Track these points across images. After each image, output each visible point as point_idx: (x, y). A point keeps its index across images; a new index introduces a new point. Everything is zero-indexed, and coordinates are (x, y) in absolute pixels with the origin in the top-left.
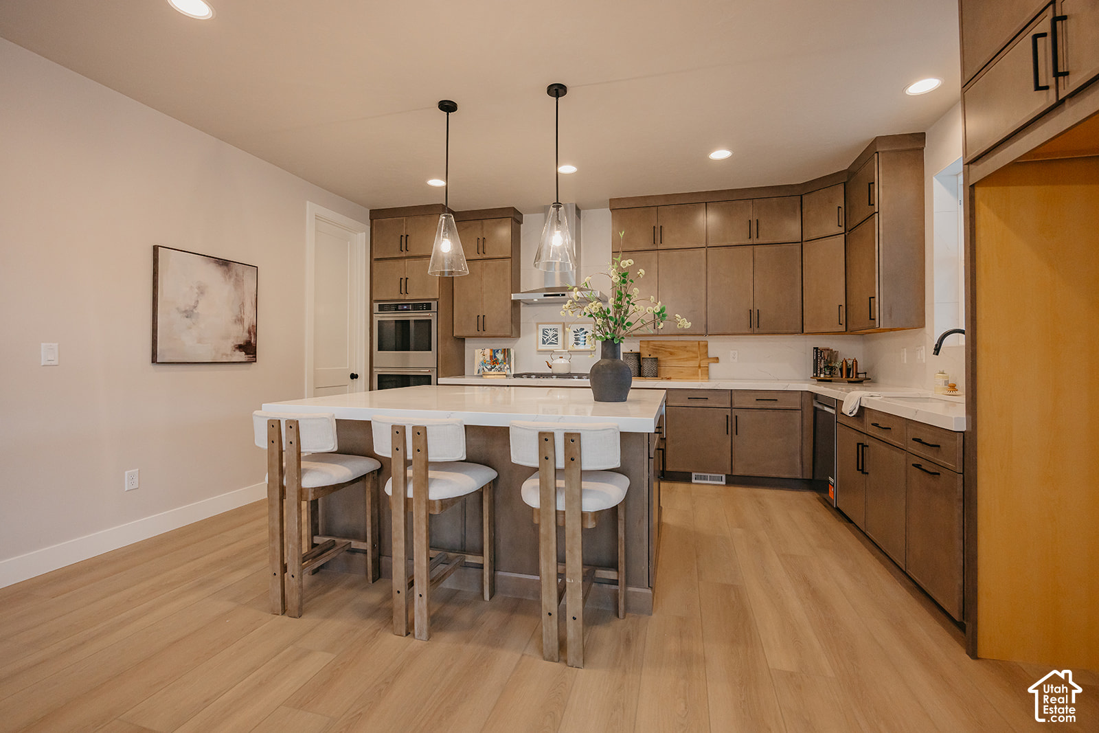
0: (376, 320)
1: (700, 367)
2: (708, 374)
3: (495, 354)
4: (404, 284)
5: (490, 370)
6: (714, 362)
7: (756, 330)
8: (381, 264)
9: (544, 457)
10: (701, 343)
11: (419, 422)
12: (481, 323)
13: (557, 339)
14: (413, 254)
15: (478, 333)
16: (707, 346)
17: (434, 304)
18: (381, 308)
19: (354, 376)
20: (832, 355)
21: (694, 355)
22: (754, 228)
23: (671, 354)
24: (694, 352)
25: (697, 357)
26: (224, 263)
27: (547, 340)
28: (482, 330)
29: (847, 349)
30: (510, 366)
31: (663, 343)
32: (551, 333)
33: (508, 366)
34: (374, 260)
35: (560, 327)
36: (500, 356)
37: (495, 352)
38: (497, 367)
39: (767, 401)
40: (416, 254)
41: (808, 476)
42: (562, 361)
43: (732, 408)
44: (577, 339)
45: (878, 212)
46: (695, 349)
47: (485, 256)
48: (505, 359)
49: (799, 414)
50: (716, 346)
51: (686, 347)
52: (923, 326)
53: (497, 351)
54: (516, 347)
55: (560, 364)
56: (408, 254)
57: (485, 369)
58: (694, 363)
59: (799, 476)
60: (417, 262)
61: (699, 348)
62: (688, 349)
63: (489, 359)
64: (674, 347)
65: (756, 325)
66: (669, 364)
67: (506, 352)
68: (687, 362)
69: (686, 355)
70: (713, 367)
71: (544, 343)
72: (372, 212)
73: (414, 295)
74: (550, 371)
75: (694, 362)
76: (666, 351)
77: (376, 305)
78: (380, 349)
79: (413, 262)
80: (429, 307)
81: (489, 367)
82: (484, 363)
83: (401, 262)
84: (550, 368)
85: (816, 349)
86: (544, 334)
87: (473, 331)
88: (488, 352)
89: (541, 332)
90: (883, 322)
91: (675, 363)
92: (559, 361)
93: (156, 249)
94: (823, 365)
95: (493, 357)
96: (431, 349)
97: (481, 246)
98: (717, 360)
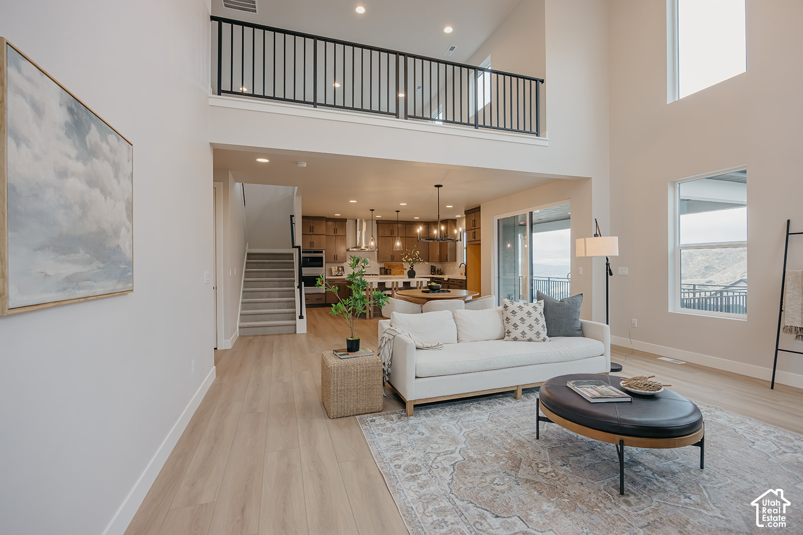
0: (302, 256)
4: (312, 244)
5: (338, 273)
10: (401, 264)
12: (336, 258)
15: (335, 261)
16: (403, 266)
17: (324, 251)
20: (435, 267)
23: (394, 268)
25: (401, 268)
29: (438, 266)
31: (391, 264)
33: (343, 272)
36: (340, 269)
37: (339, 267)
38: (340, 272)
40: (316, 233)
47: (337, 234)
52: (456, 261)
56: (313, 233)
57: (336, 273)
60: (317, 236)
61: (401, 266)
62: (398, 266)
64: (394, 265)
67: (343, 268)
68: (398, 270)
73: (315, 248)
75: (400, 270)
76: (392, 267)
79: (315, 236)
80: (322, 252)
82: (336, 271)
83: (310, 236)
85: (431, 266)
87: (333, 260)
88: (336, 267)
90: (449, 260)
94: (433, 270)
95: (338, 269)
96: (322, 267)
97: (335, 231)
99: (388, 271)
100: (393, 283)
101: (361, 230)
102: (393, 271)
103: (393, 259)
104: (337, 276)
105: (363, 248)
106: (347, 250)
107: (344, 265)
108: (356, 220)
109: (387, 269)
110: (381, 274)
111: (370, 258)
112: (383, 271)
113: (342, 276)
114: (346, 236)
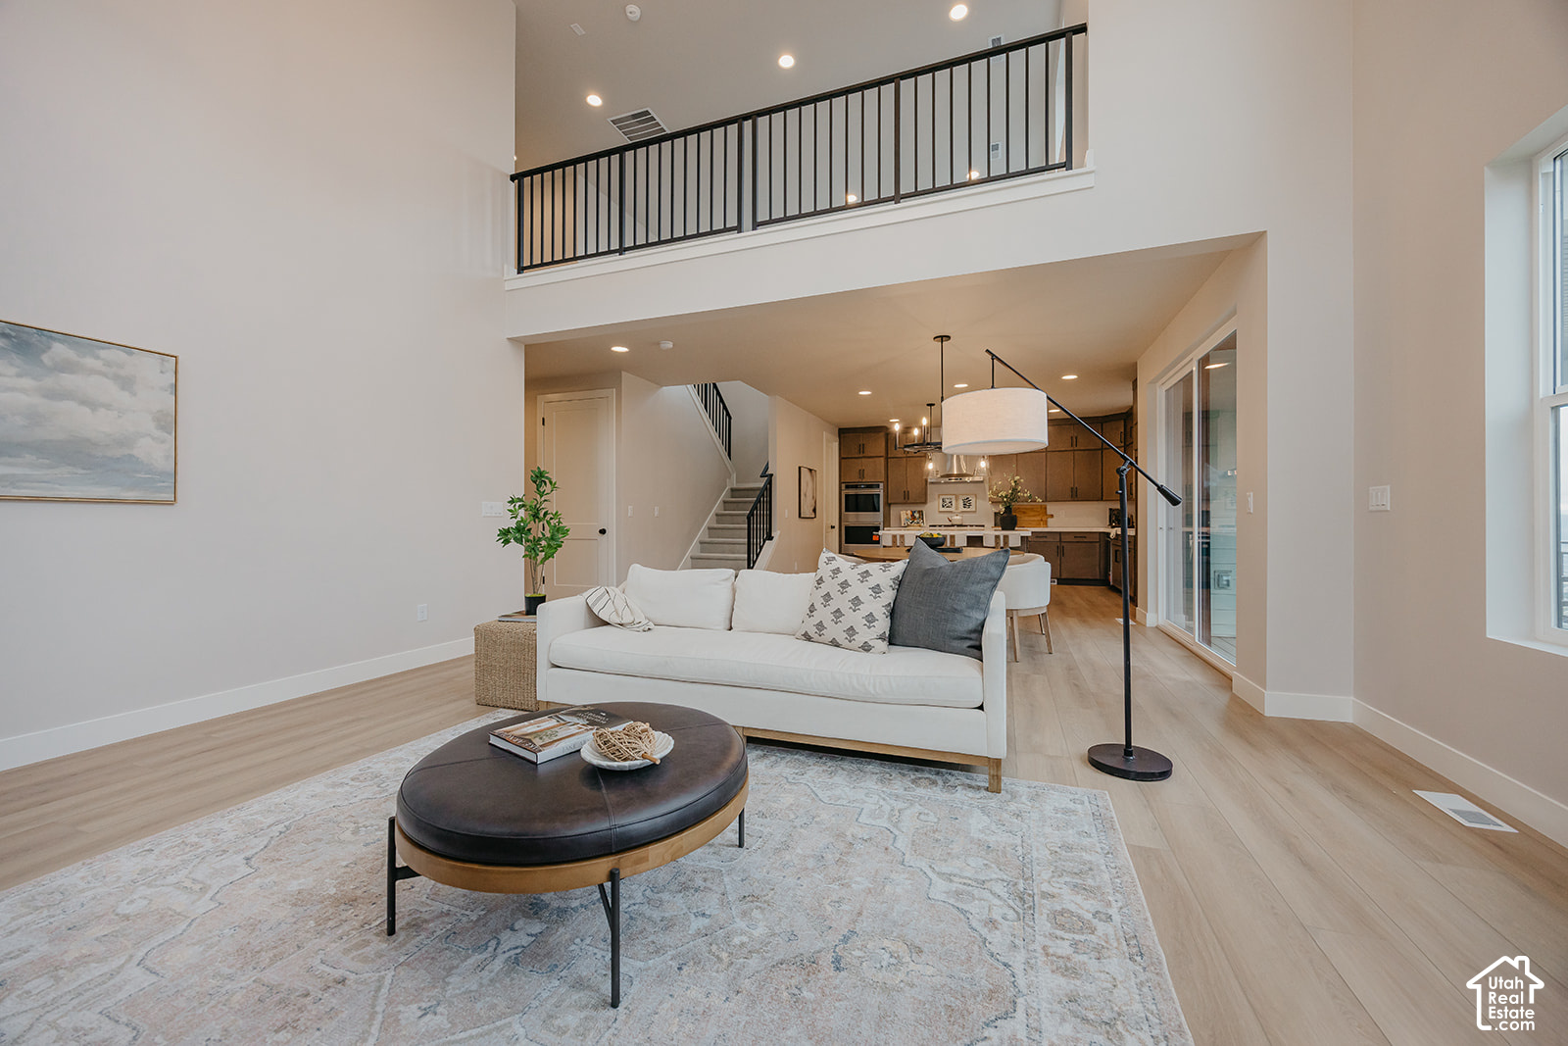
0: (844, 493)
1: (1042, 520)
2: (1046, 524)
4: (862, 473)
5: (912, 523)
6: (1050, 517)
7: (1076, 499)
8: (846, 461)
9: (997, 543)
10: (1042, 506)
11: (952, 533)
12: (906, 495)
13: (951, 504)
14: (867, 456)
15: (903, 501)
16: (1046, 508)
17: (881, 485)
18: (847, 487)
19: (833, 527)
21: (1038, 513)
22: (1074, 441)
23: (1024, 513)
25: (1040, 514)
26: (811, 470)
27: (945, 505)
28: (906, 500)
31: (1019, 507)
32: (948, 501)
34: (841, 458)
35: (953, 497)
36: (917, 515)
37: (913, 512)
38: (915, 521)
39: (1080, 538)
40: (870, 455)
41: (1102, 578)
42: (958, 517)
43: (1060, 541)
46: (1039, 510)
47: (908, 455)
48: (920, 516)
49: (1098, 544)
50: (1051, 508)
53: (915, 512)
54: (925, 509)
55: (957, 519)
56: (864, 455)
57: (908, 522)
59: (1098, 578)
60: (871, 460)
61: (1041, 509)
62: (1034, 509)
63: (910, 517)
64: (1026, 509)
65: (1075, 496)
66: (1022, 518)
67: (921, 513)
68: (1034, 517)
69: (1032, 513)
70: (1049, 520)
72: (840, 429)
73: (868, 479)
74: (950, 524)
75: (1039, 517)
76: (1021, 511)
77: (843, 485)
78: (846, 511)
79: (867, 459)
80: (878, 486)
81: (911, 521)
82: (907, 519)
83: (860, 460)
84: (951, 521)
85: (1110, 509)
87: (901, 500)
88: (909, 512)
89: (941, 501)
91: (1026, 518)
92: (955, 518)
93: (800, 468)
94: (1116, 518)
95: (912, 515)
96: (879, 511)
98: (1052, 516)
104: (908, 526)
106: (927, 482)
111: (975, 495)
114: (926, 456)
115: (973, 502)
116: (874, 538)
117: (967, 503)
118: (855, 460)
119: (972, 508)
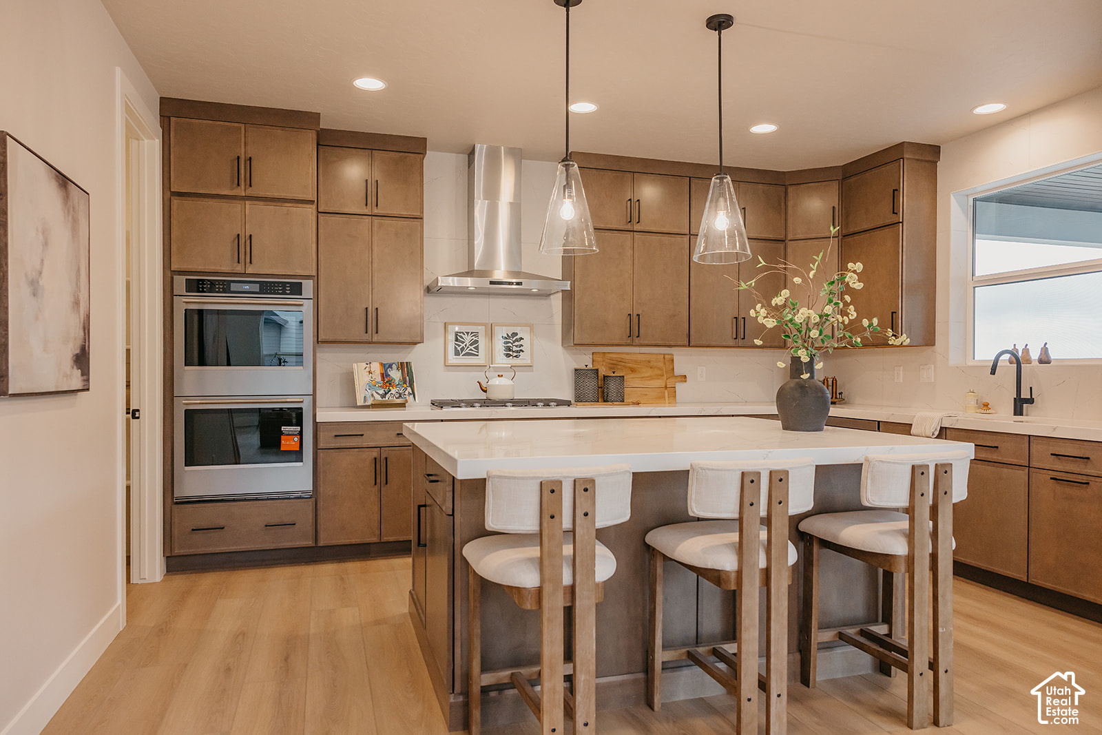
0: (180, 306)
1: (666, 387)
3: (386, 371)
4: (243, 246)
5: (383, 396)
6: (682, 381)
7: (741, 342)
8: (188, 203)
10: (666, 356)
12: (371, 321)
13: (477, 348)
14: (262, 194)
15: (366, 337)
16: (673, 360)
17: (308, 286)
18: (197, 286)
21: (659, 372)
23: (633, 370)
24: (659, 369)
25: (663, 375)
27: (462, 349)
28: (370, 332)
30: (413, 390)
31: (623, 356)
32: (468, 339)
33: (409, 390)
34: (172, 196)
35: (481, 330)
36: (396, 375)
37: (386, 367)
38: (393, 391)
40: (269, 194)
42: (505, 381)
44: (509, 349)
45: (902, 222)
46: (661, 364)
47: (376, 211)
48: (404, 379)
50: (681, 360)
51: (649, 362)
52: (934, 345)
53: (390, 366)
54: (418, 359)
55: (500, 384)
56: (250, 192)
57: (375, 394)
58: (660, 383)
60: (270, 209)
61: (665, 363)
62: (652, 364)
63: (379, 379)
64: (636, 361)
67: (405, 367)
68: (651, 382)
69: (649, 373)
70: (680, 387)
71: (457, 353)
72: (164, 101)
73: (265, 264)
74: (483, 396)
75: (659, 381)
76: (624, 366)
77: (180, 282)
78: (189, 359)
79: (260, 206)
80: (296, 289)
81: (381, 392)
82: (372, 386)
83: (237, 207)
84: (485, 391)
86: (457, 340)
87: (357, 331)
88: (376, 368)
89: (451, 337)
91: (637, 383)
92: (496, 381)
95: (384, 375)
96: (299, 363)
97: (371, 193)
98: (684, 378)
99: (612, 386)
100: (748, 480)
101: (492, 193)
102: (632, 382)
103: (634, 331)
104: (375, 406)
105: (500, 274)
106: (428, 290)
107: (414, 356)
108: (471, 153)
109: (605, 377)
110: (580, 398)
111: (532, 328)
112: (590, 385)
113: (403, 405)
114: (422, 218)
115: (526, 343)
116: (288, 443)
117: (513, 348)
118: (224, 205)
119: (524, 359)
